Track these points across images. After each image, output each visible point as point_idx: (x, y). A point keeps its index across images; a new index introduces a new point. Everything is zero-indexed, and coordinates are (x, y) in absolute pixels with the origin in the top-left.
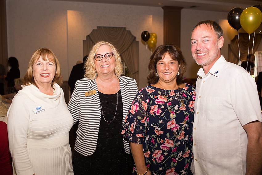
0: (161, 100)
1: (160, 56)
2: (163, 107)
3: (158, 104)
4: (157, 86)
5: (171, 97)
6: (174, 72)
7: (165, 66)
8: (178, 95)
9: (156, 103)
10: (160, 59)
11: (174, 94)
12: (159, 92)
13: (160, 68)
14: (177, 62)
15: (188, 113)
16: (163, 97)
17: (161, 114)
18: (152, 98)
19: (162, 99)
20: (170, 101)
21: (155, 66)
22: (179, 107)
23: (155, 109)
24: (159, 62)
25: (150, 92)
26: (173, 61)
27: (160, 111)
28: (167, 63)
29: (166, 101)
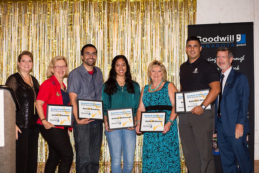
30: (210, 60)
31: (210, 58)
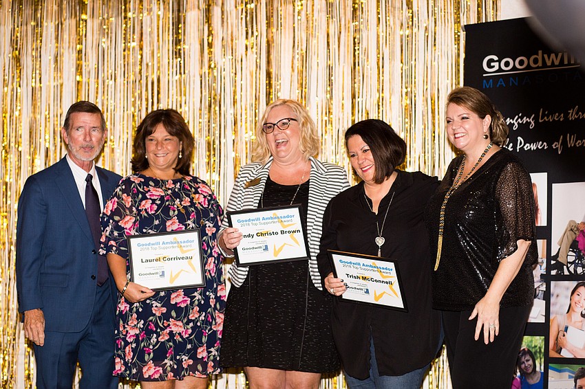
0: (154, 193)
1: (149, 128)
2: (158, 202)
3: (150, 199)
4: (147, 173)
5: (169, 189)
6: (171, 154)
7: (157, 145)
8: (178, 185)
9: (148, 197)
10: (151, 133)
11: (173, 186)
12: (151, 183)
13: (151, 147)
14: (175, 139)
15: (193, 209)
16: (157, 189)
17: (156, 211)
18: (141, 190)
19: (157, 192)
20: (168, 195)
21: (144, 144)
22: (181, 201)
23: (146, 205)
24: (149, 137)
25: (136, 182)
26: (170, 137)
27: (155, 207)
28: (160, 139)
29: (163, 194)
30: (520, 120)
31: (520, 115)
